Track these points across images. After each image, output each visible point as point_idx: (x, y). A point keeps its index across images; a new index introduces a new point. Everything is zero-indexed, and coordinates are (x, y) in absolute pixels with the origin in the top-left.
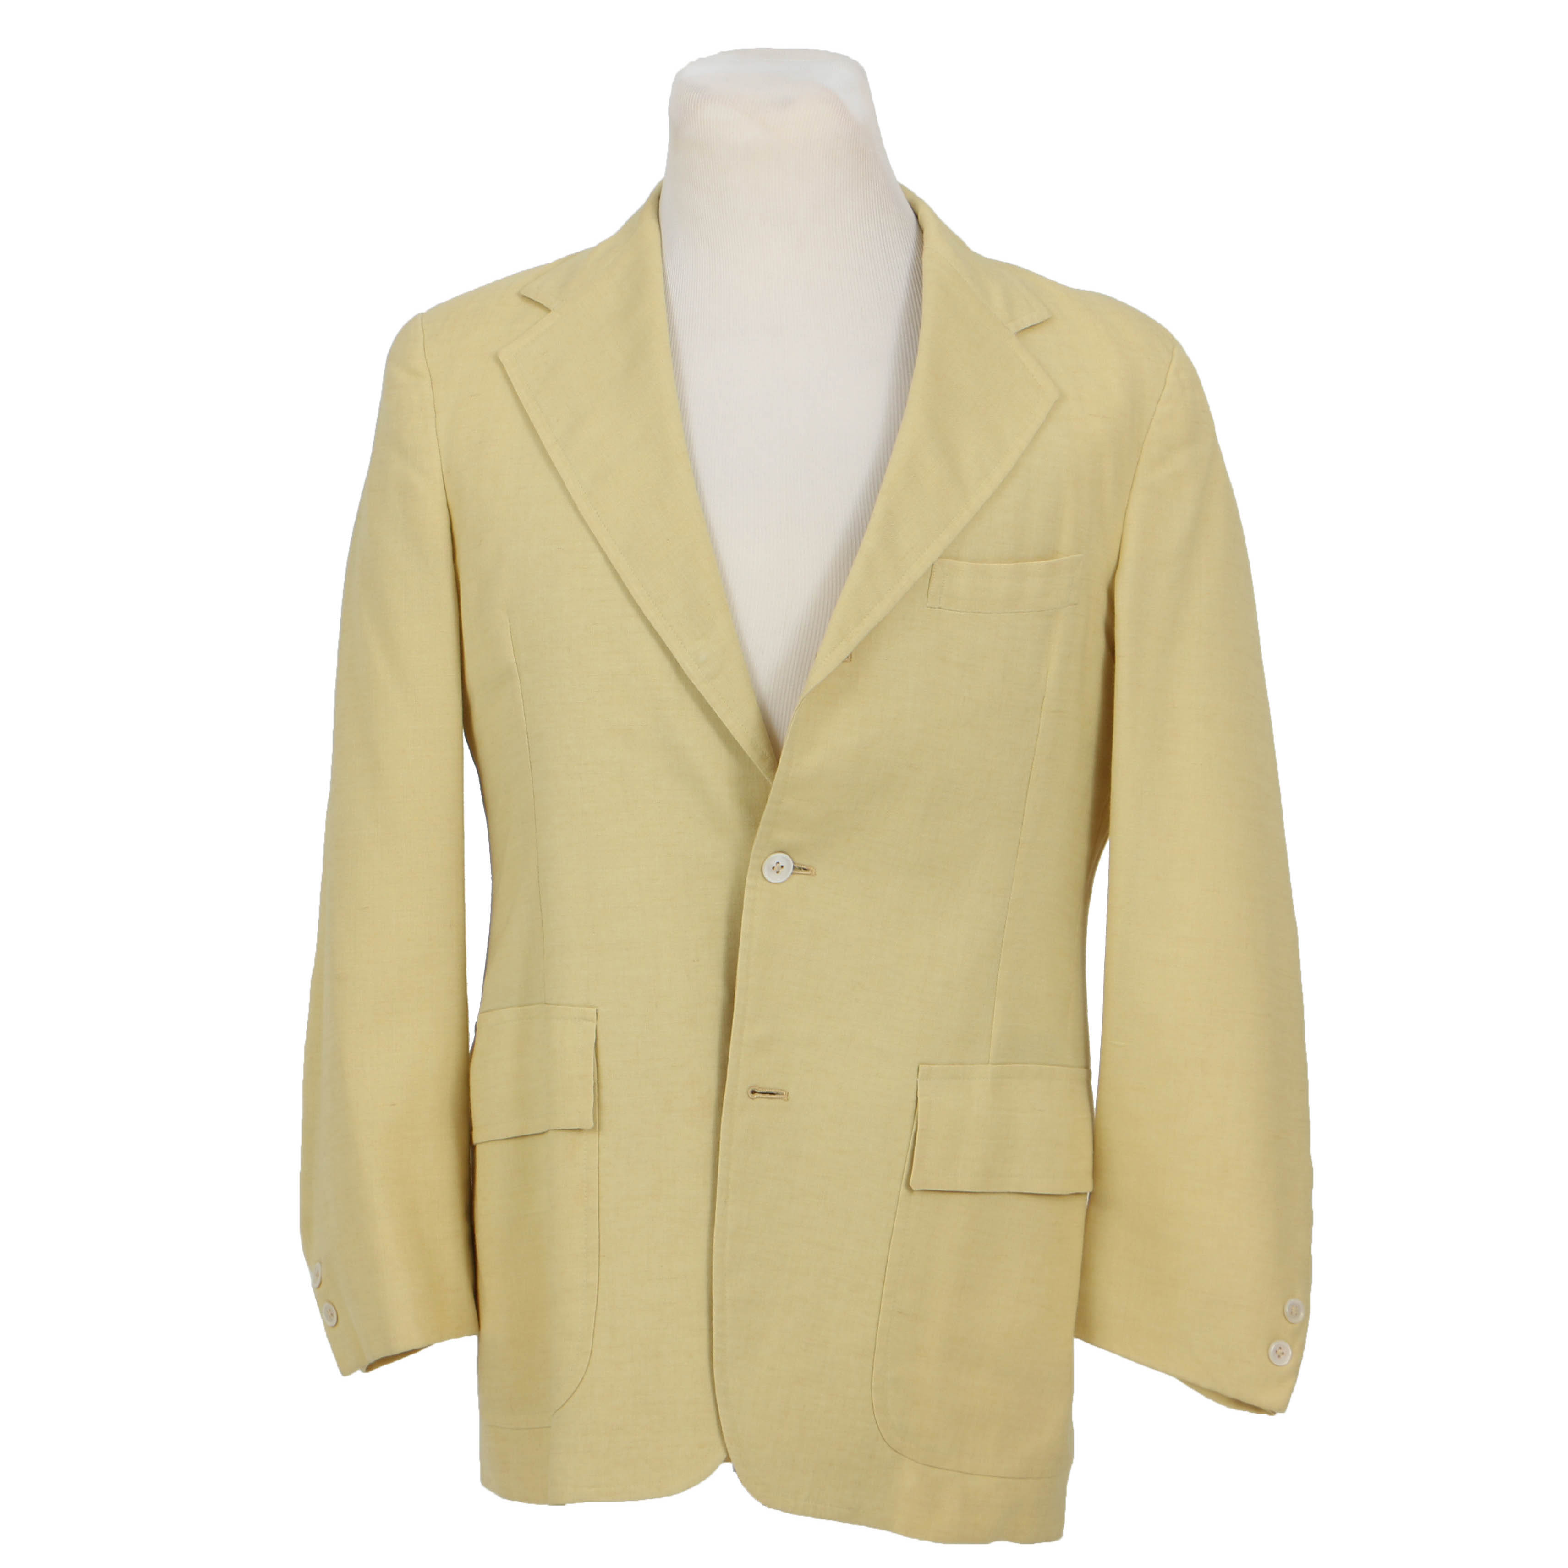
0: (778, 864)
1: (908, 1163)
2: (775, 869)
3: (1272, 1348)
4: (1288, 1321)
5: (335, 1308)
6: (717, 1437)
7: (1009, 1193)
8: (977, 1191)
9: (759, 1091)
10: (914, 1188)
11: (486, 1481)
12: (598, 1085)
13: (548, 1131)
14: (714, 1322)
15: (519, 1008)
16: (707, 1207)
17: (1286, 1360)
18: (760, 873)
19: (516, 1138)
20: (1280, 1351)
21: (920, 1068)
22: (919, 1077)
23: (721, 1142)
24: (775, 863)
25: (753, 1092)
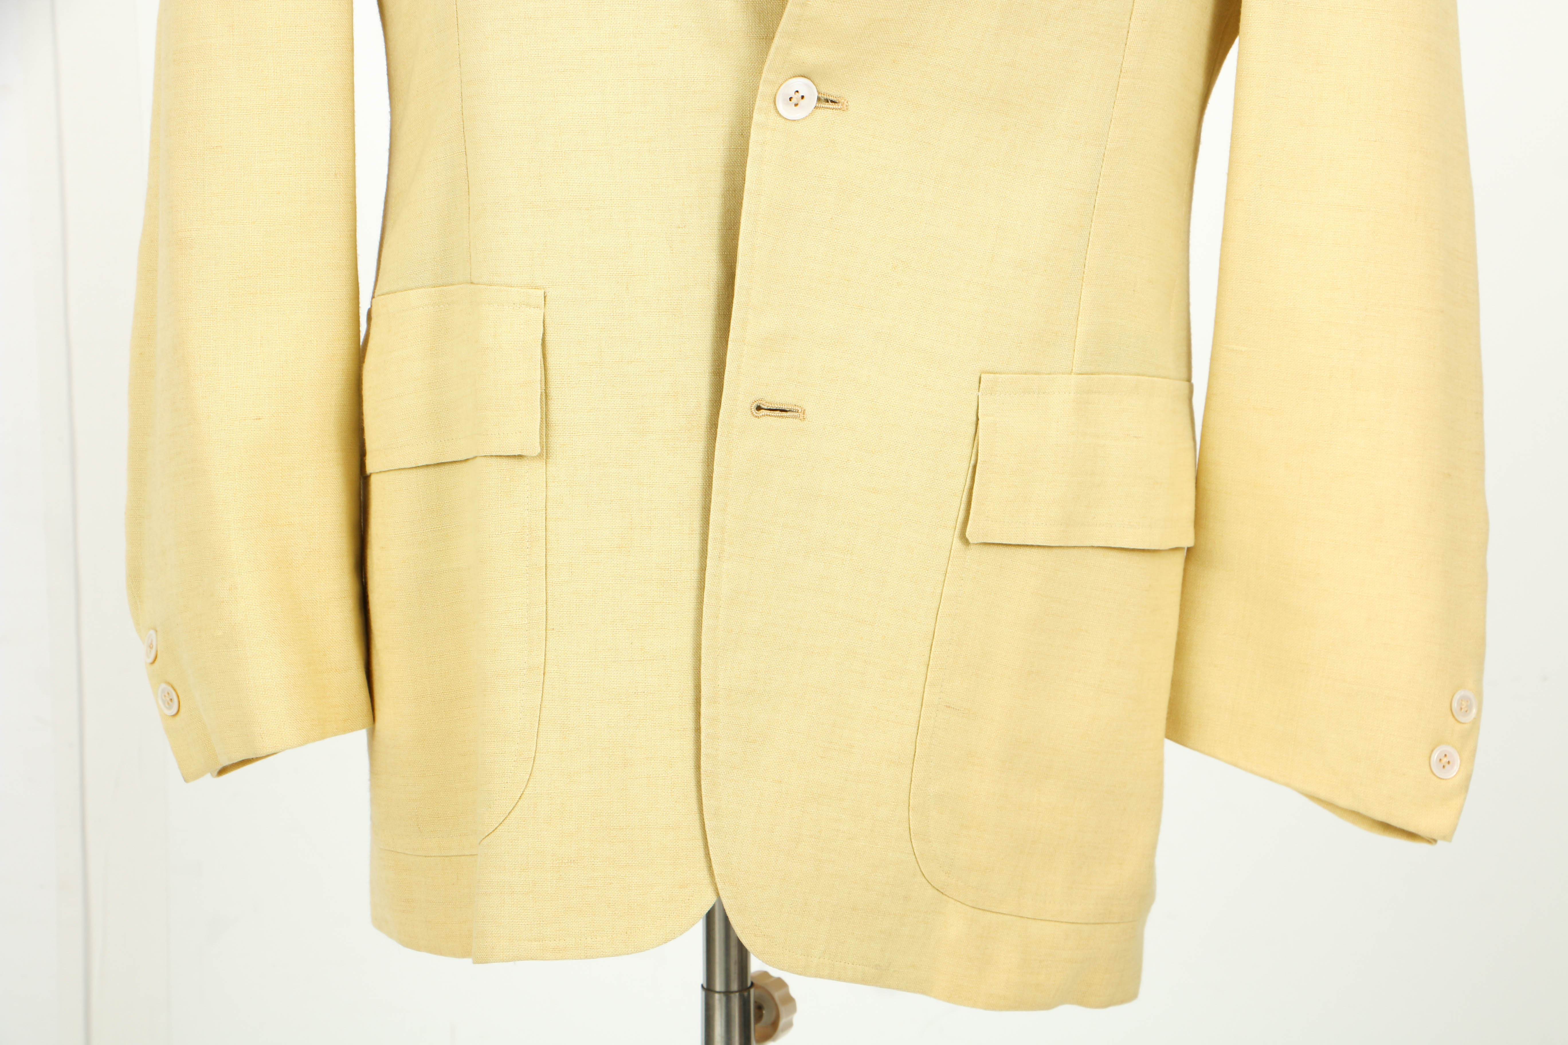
0: (797, 93)
1: (963, 506)
2: (792, 100)
3: (1435, 756)
4: (1456, 720)
5: (175, 690)
6: (704, 874)
7: (1093, 547)
8: (1053, 545)
9: (766, 407)
10: (970, 541)
11: (379, 923)
12: (546, 396)
13: (475, 457)
14: (702, 720)
15: (433, 289)
16: (695, 564)
17: (1454, 773)
18: (772, 105)
19: (427, 466)
20: (1445, 760)
21: (982, 379)
22: (981, 389)
23: (714, 476)
24: (795, 91)
25: (759, 408)
